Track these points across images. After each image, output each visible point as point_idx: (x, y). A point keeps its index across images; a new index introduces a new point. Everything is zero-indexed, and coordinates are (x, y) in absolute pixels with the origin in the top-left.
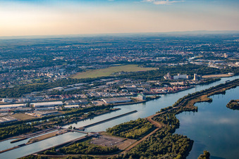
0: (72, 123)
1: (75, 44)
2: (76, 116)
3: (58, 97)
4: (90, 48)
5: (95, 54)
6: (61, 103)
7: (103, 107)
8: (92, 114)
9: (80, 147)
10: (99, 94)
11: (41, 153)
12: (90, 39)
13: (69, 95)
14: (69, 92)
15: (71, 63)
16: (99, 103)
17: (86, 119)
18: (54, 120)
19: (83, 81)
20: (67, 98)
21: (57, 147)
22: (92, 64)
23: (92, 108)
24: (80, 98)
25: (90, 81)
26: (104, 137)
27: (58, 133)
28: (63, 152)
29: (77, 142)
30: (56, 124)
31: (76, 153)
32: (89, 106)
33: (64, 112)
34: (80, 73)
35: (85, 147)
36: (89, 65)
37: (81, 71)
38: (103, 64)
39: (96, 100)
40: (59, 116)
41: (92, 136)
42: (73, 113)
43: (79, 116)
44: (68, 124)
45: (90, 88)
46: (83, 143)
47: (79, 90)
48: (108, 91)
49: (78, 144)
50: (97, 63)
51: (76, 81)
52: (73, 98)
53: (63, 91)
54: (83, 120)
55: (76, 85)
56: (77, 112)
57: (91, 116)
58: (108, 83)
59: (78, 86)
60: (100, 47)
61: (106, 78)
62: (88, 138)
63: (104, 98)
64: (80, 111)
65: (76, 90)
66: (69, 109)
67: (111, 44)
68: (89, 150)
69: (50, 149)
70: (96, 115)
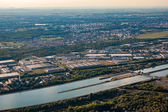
0: (140, 69)
1: (135, 13)
2: (143, 64)
3: (128, 51)
4: (147, 16)
5: (151, 21)
6: (130, 55)
7: (162, 59)
8: (154, 64)
9: (148, 86)
10: (158, 50)
11: (121, 87)
13: (136, 50)
14: (135, 48)
15: (134, 27)
16: (159, 57)
17: (149, 67)
18: (127, 67)
19: (145, 40)
20: (135, 52)
21: (132, 85)
22: (150, 28)
23: (153, 60)
24: (143, 52)
25: (150, 40)
26: (165, 80)
27: (131, 75)
28: (136, 88)
29: (145, 82)
30: (128, 69)
31: (145, 90)
32: (151, 58)
33: (134, 62)
34: (141, 35)
35: (152, 86)
36: (148, 29)
37: (142, 33)
38: (158, 28)
39: (156, 54)
40: (130, 64)
41: (156, 79)
42: (140, 62)
43: (145, 65)
44: (137, 70)
45: (150, 45)
46: (150, 83)
47: (143, 47)
48: (164, 48)
49: (146, 84)
50: (153, 28)
51: (140, 40)
52: (139, 52)
53: (131, 46)
54: (147, 68)
55: (140, 43)
56: (143, 62)
57: (153, 66)
58: (163, 43)
59: (141, 44)
60: (154, 16)
61: (161, 39)
62: (153, 80)
63: (162, 53)
64: (145, 62)
65: (140, 46)
66: (137, 60)
67: (163, 14)
68: (155, 89)
69: (127, 85)
70: (157, 65)
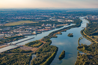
0: (10, 42)
1: (1, 12)
2: (11, 40)
3: (1, 33)
4: (8, 13)
5: (11, 16)
6: (3, 35)
7: (21, 36)
8: (18, 39)
9: (17, 51)
10: (18, 31)
11: (2, 53)
12: (7, 10)
14: (5, 31)
15: (2, 19)
16: (19, 35)
17: (15, 41)
18: (3, 41)
19: (10, 26)
20: (5, 33)
21: (8, 51)
22: (11, 20)
23: (17, 37)
24: (10, 33)
25: (13, 26)
26: (25, 47)
27: (6, 46)
28: (10, 52)
29: (15, 49)
30: (4, 43)
31: (16, 53)
32: (15, 36)
33: (6, 38)
35: (19, 50)
36: (10, 20)
37: (7, 23)
38: (16, 20)
39: (17, 34)
40: (4, 40)
41: (20, 47)
42: (9, 39)
43: (13, 39)
44: (9, 42)
45: (13, 29)
47: (9, 30)
48: (21, 30)
49: (16, 49)
50: (13, 20)
51: (7, 27)
52: (8, 33)
53: (2, 30)
54: (14, 41)
55: (7, 28)
56: (11, 38)
57: (17, 40)
58: (20, 27)
59: (8, 29)
60: (12, 13)
61: (19, 25)
62: (18, 47)
63: (20, 33)
64: (12, 38)
65: (8, 30)
66: (8, 37)
67: (17, 12)
68: (21, 51)
69: (5, 51)
70: (19, 39)
